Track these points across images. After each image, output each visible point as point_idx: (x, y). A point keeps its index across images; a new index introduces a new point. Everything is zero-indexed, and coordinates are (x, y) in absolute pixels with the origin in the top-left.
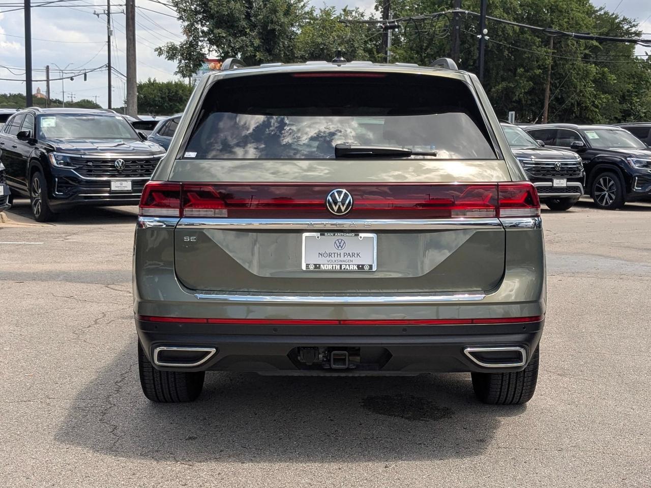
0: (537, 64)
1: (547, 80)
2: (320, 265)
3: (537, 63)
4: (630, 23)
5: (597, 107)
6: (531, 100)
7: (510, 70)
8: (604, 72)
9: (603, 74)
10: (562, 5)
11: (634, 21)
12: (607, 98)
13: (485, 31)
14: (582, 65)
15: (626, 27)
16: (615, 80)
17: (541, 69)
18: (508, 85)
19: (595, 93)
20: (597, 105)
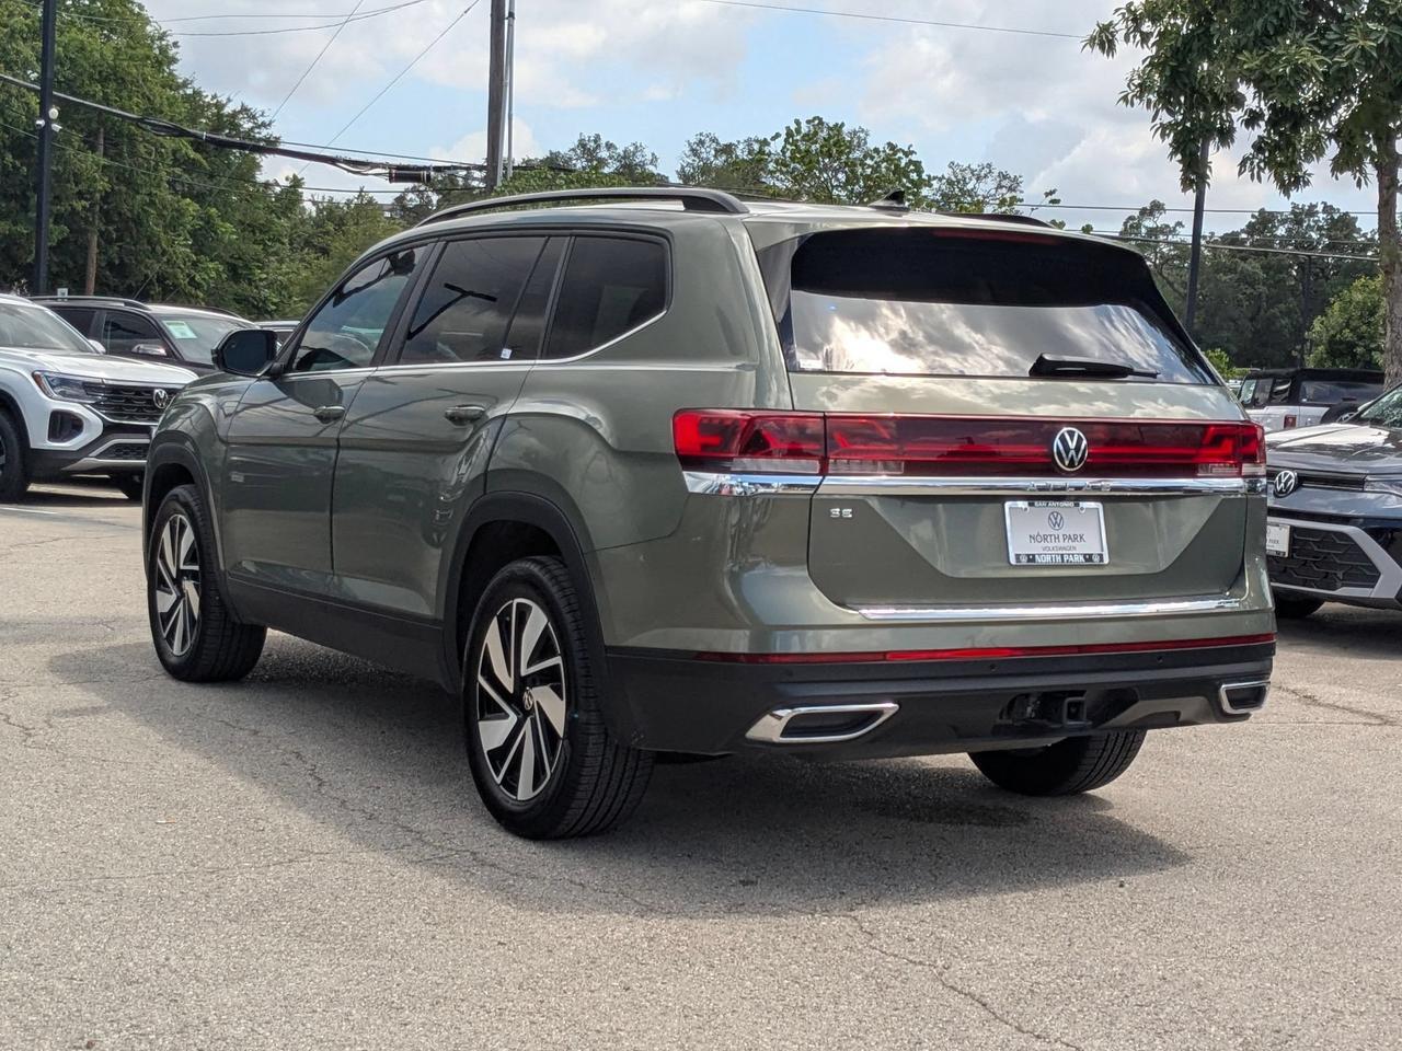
0: (77, 190)
1: (92, 224)
2: (1034, 556)
3: (76, 185)
4: (254, 117)
5: (198, 286)
6: (58, 265)
7: (14, 197)
8: (210, 216)
9: (208, 220)
10: (128, 66)
11: (262, 115)
12: (217, 271)
13: (54, 112)
14: (169, 197)
15: (247, 125)
16: (233, 233)
17: (86, 200)
18: (14, 228)
19: (194, 258)
20: (199, 284)
